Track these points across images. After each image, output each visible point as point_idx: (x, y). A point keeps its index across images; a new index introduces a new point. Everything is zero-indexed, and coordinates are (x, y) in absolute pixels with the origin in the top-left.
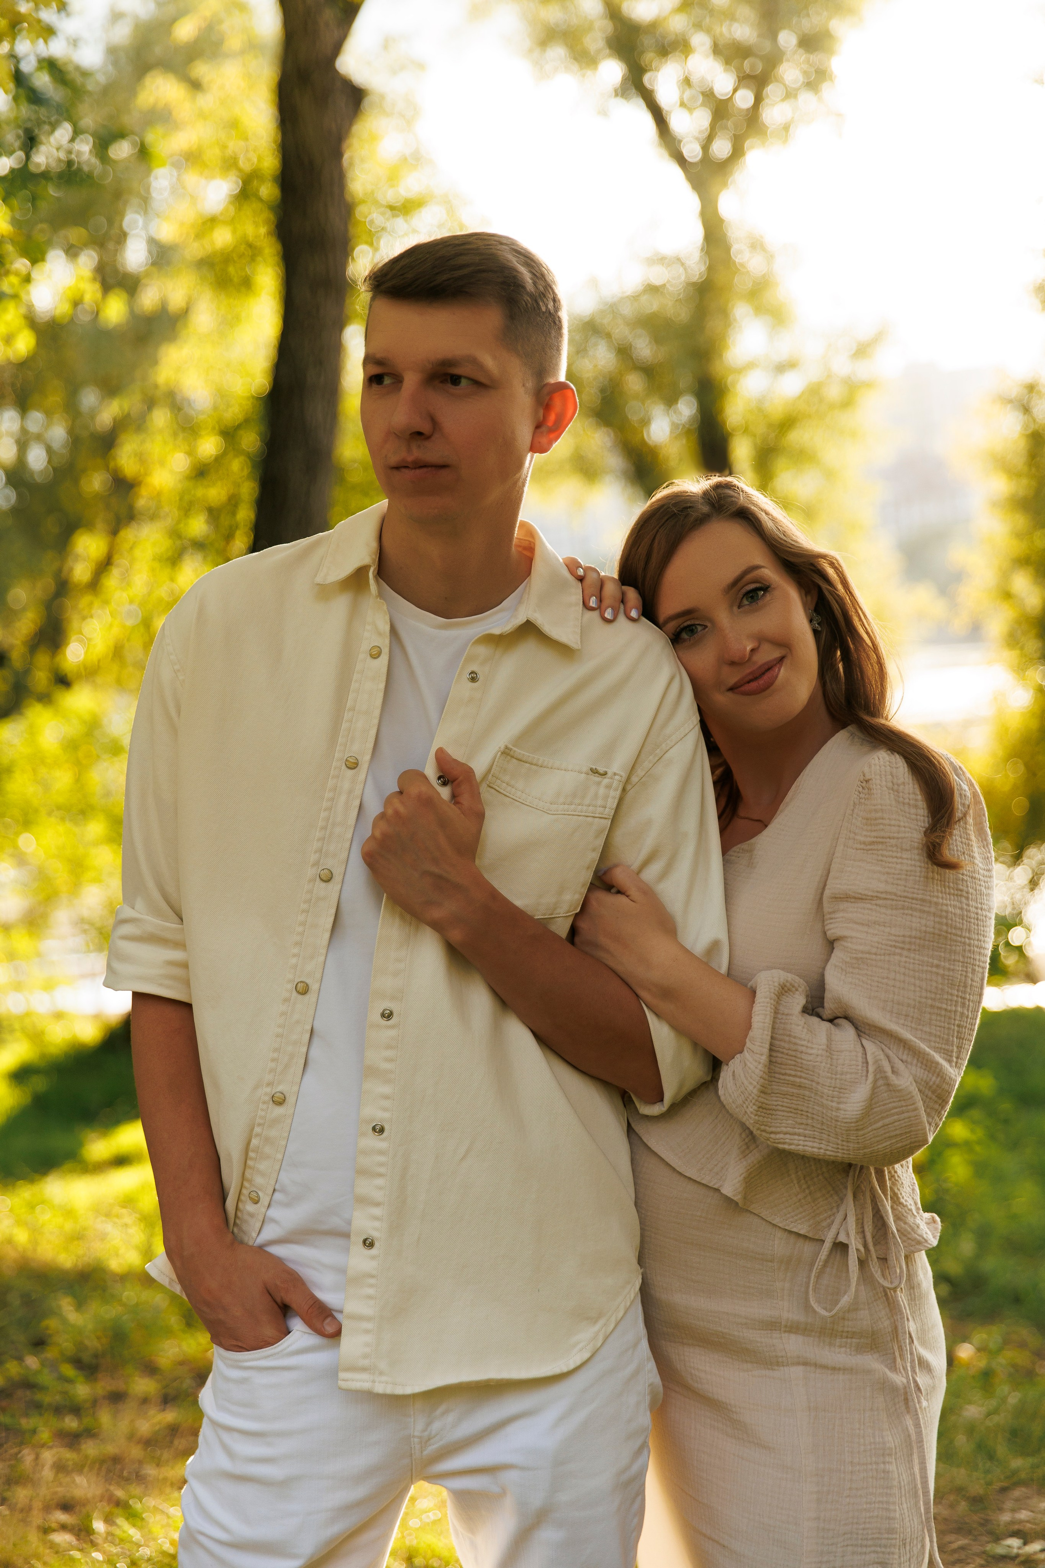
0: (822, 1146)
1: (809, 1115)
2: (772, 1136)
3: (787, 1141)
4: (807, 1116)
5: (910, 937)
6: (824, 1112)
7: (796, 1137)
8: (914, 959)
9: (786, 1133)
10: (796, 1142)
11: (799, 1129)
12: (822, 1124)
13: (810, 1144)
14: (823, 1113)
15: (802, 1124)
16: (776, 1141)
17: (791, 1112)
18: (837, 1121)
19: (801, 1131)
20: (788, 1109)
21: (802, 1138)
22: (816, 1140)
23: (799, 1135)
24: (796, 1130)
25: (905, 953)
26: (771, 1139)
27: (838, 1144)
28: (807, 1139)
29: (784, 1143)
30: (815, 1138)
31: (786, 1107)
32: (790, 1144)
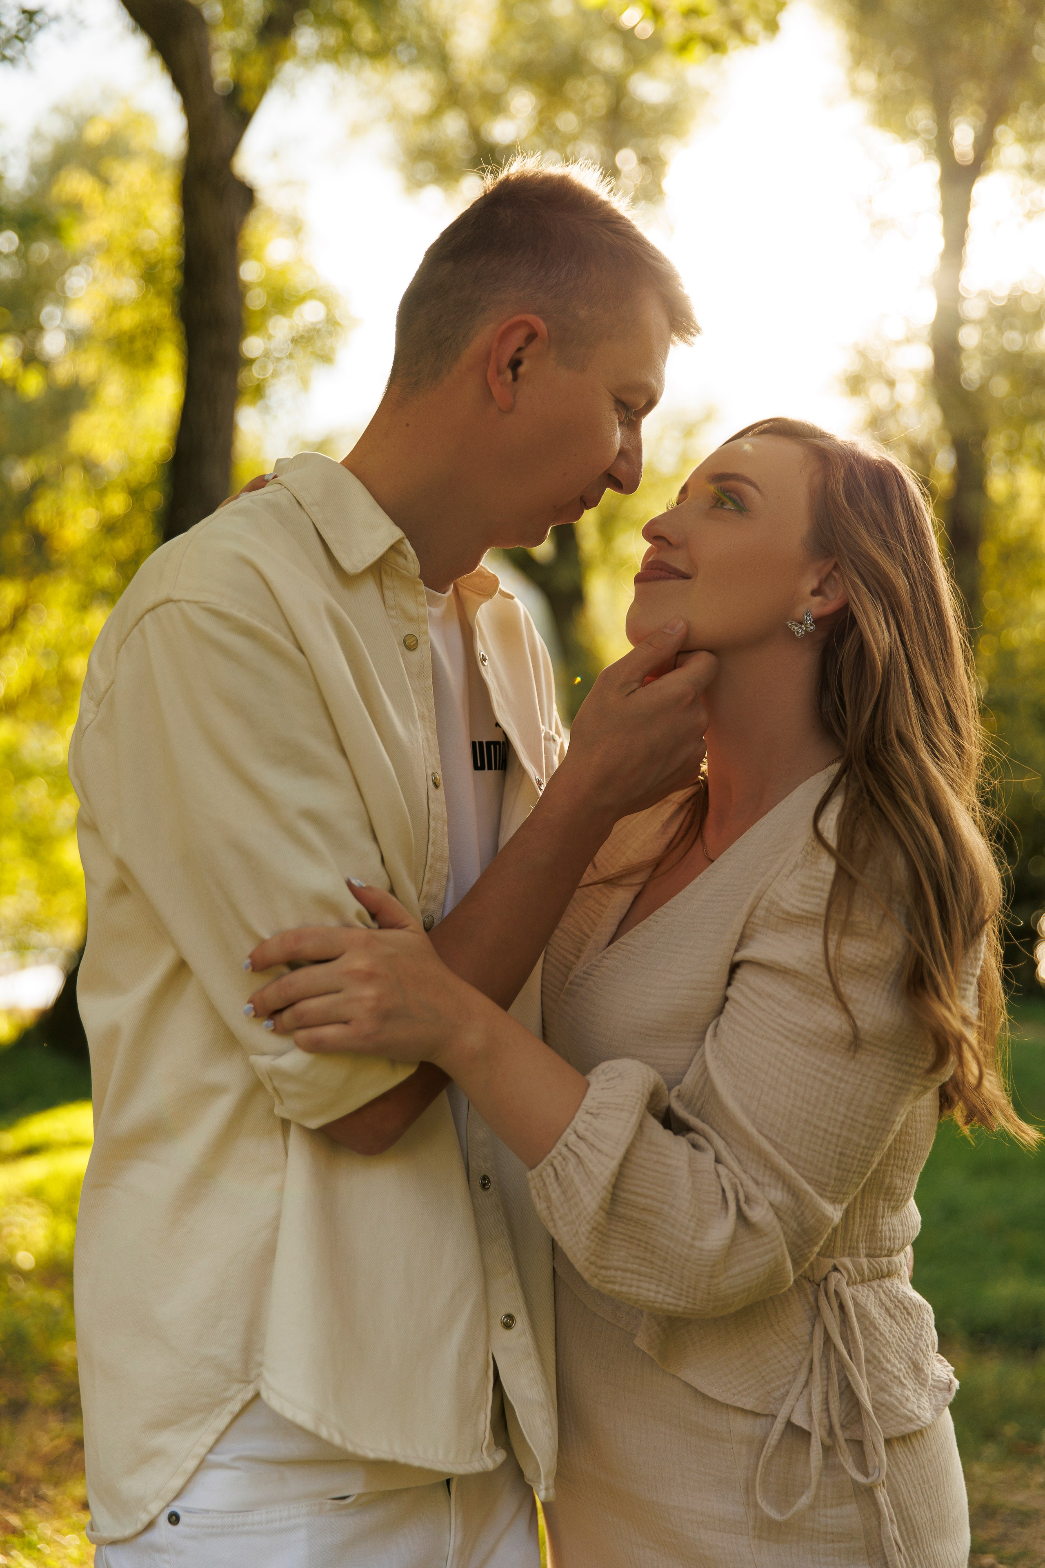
0: (662, 1289)
1: (649, 1247)
2: (603, 1272)
3: (619, 1279)
4: (646, 1248)
5: (803, 1027)
6: (672, 1246)
7: (629, 1275)
8: (797, 1055)
9: (617, 1269)
10: (628, 1281)
11: (633, 1263)
12: (665, 1261)
13: (646, 1285)
14: (669, 1247)
15: (638, 1257)
16: (606, 1279)
17: (625, 1240)
18: (687, 1260)
19: (636, 1267)
20: (621, 1237)
21: (636, 1276)
22: (653, 1281)
23: (633, 1272)
24: (629, 1265)
25: (788, 1044)
26: (600, 1277)
27: (682, 1289)
28: (642, 1278)
29: (614, 1283)
30: (651, 1278)
31: (620, 1233)
32: (622, 1285)
